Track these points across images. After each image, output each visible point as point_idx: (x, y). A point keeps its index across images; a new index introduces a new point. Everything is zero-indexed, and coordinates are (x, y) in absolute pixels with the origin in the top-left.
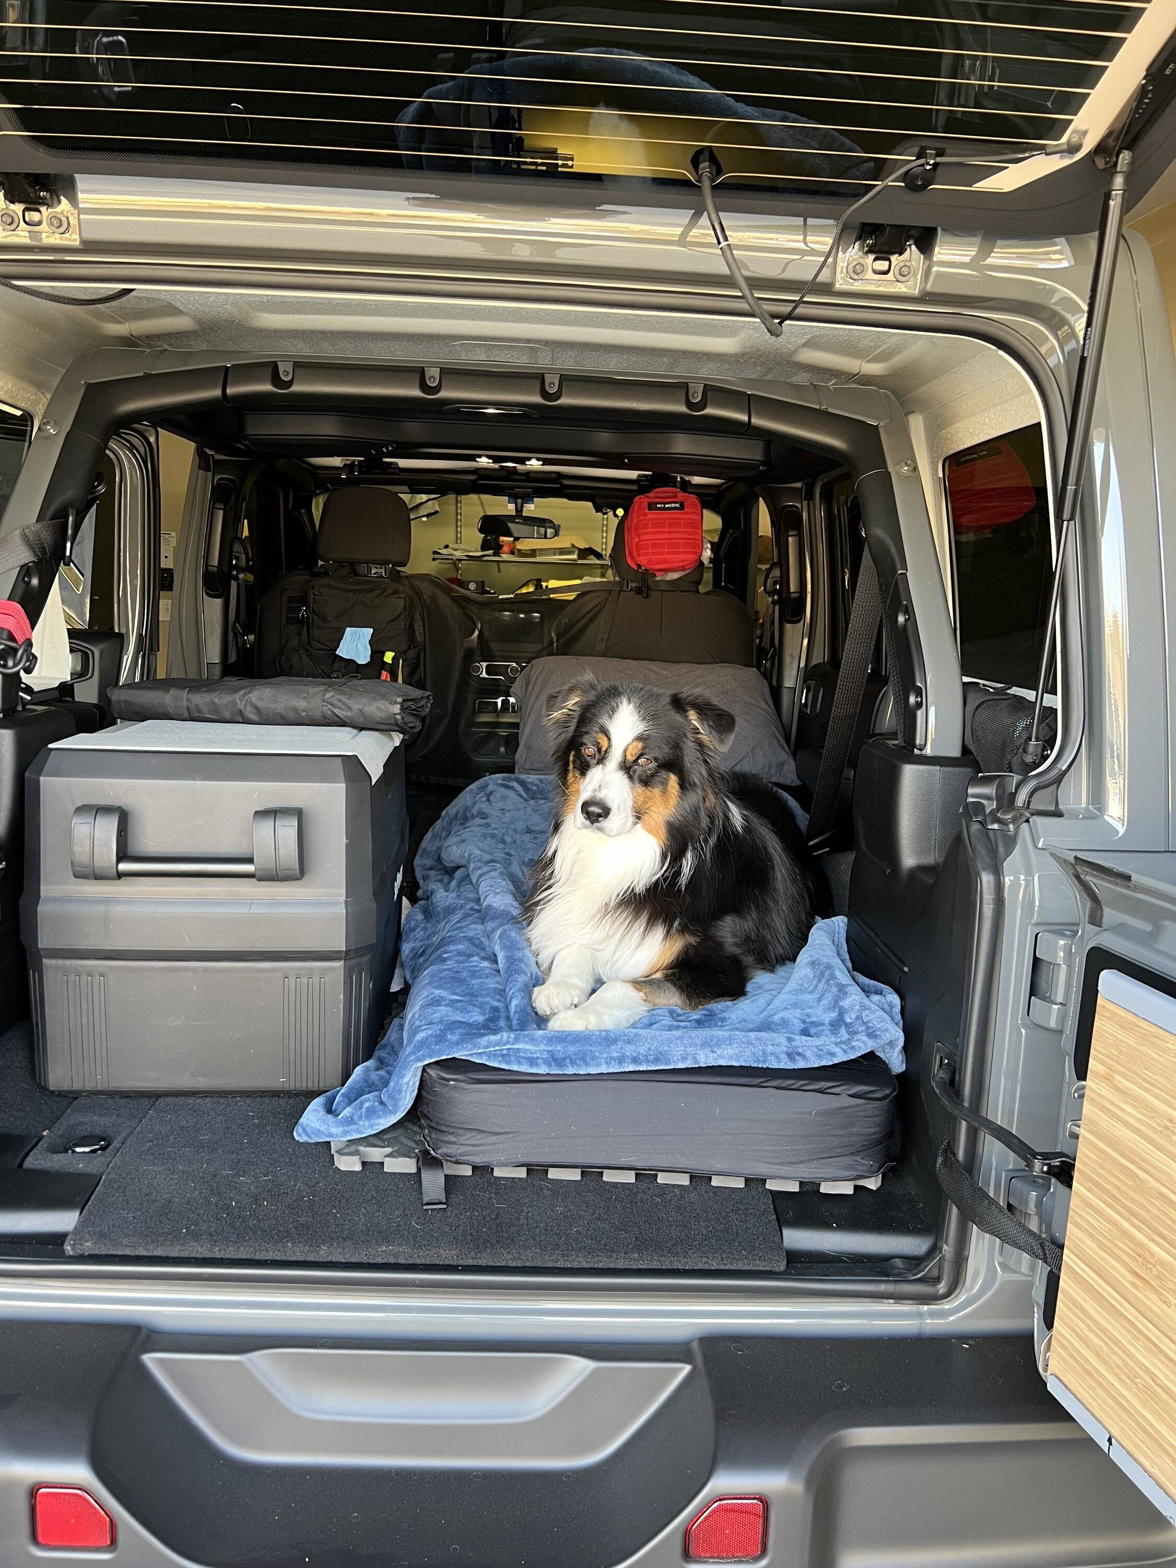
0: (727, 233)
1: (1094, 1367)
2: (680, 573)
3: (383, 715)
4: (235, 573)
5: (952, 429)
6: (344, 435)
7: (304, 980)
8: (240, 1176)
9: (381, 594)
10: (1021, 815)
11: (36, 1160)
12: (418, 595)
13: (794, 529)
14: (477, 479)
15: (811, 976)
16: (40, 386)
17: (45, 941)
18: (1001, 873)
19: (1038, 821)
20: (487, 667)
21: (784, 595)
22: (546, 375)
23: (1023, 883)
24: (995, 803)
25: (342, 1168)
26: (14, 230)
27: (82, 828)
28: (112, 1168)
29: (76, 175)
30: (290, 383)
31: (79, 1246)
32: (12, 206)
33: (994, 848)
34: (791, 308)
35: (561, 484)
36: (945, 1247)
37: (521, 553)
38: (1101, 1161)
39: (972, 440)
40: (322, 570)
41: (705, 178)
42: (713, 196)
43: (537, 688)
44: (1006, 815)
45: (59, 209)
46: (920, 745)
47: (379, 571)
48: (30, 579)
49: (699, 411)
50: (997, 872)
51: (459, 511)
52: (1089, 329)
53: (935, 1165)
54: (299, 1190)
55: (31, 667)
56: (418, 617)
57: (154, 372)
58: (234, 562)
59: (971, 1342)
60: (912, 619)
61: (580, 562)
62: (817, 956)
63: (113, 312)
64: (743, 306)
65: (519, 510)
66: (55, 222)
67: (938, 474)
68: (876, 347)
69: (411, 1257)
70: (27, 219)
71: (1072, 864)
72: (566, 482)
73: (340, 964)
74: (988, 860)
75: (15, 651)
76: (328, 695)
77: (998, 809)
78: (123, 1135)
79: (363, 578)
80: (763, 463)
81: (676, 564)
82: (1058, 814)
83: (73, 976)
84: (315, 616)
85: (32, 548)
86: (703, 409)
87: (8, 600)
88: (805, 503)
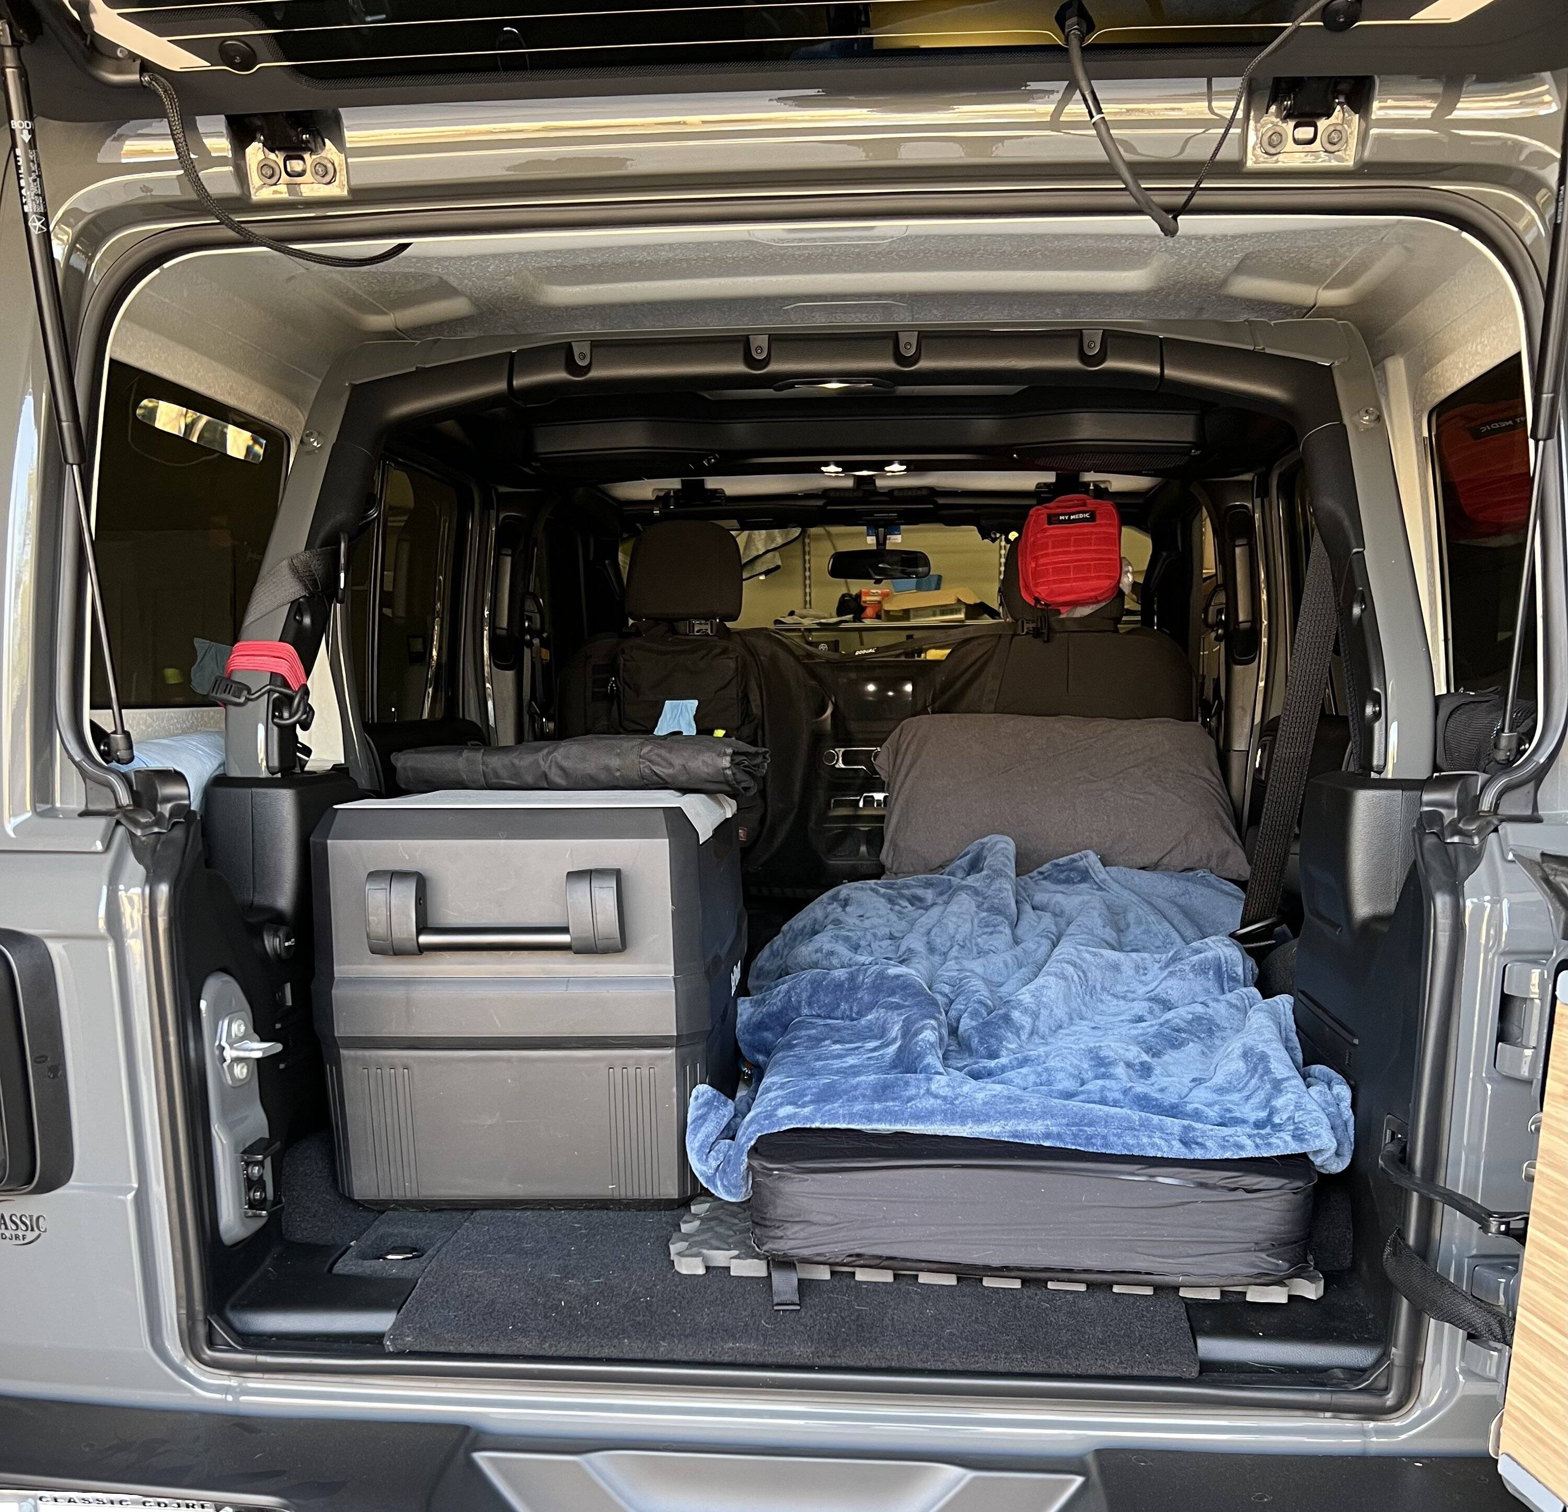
0: (1102, 106)
1: (1548, 1433)
2: (1091, 607)
3: (710, 770)
4: (528, 637)
5: (1438, 369)
6: (656, 445)
7: (631, 1071)
8: (569, 1278)
9: (707, 655)
10: (1489, 823)
11: (346, 1266)
12: (753, 656)
13: (1241, 537)
14: (825, 505)
15: (1244, 1071)
16: (296, 399)
17: (341, 1030)
18: (1460, 893)
19: (1507, 829)
20: (844, 753)
21: (1232, 628)
22: (900, 334)
23: (1488, 905)
24: (1456, 811)
25: (684, 1272)
26: (275, 184)
27: (376, 895)
28: (429, 1273)
29: (340, 110)
30: (588, 368)
31: (399, 1341)
32: (272, 156)
33: (1454, 863)
34: (1186, 197)
35: (935, 503)
36: (1394, 1350)
37: (890, 616)
38: (1556, 1195)
39: (1462, 377)
40: (633, 630)
41: (1073, 37)
42: (1083, 60)
43: (907, 762)
44: (1470, 825)
45: (323, 154)
46: (1378, 766)
47: (704, 627)
48: (302, 617)
49: (1097, 366)
50: (1456, 893)
51: (807, 566)
52: (1562, 188)
53: (1382, 1256)
54: (635, 1292)
55: (309, 720)
56: (753, 684)
57: (427, 366)
58: (527, 624)
59: (1425, 1461)
60: (1369, 609)
61: (968, 622)
62: (1253, 1043)
63: (374, 299)
64: (1127, 200)
65: (881, 543)
66: (320, 170)
67: (1421, 433)
68: (1335, 265)
69: (761, 1354)
70: (289, 169)
71: (1538, 864)
72: (941, 501)
73: (671, 1052)
74: (1444, 878)
75: (291, 699)
76: (645, 750)
77: (1459, 819)
78: (438, 1245)
79: (683, 637)
80: (1195, 445)
81: (1087, 594)
82: (1539, 820)
83: (374, 1070)
84: (626, 688)
85: (300, 579)
86: (1101, 363)
87: (280, 641)
88: (1258, 501)
